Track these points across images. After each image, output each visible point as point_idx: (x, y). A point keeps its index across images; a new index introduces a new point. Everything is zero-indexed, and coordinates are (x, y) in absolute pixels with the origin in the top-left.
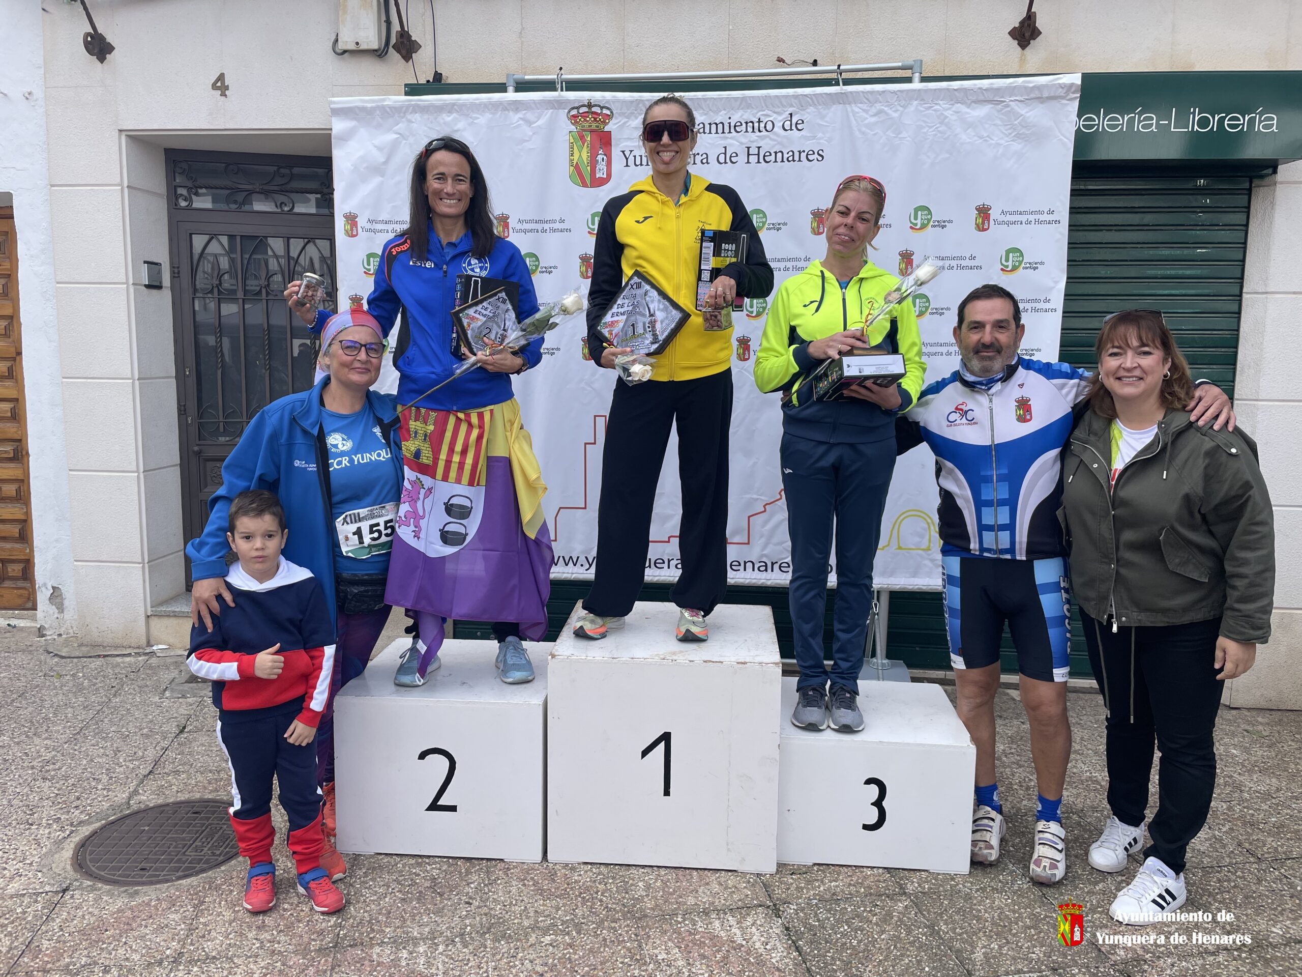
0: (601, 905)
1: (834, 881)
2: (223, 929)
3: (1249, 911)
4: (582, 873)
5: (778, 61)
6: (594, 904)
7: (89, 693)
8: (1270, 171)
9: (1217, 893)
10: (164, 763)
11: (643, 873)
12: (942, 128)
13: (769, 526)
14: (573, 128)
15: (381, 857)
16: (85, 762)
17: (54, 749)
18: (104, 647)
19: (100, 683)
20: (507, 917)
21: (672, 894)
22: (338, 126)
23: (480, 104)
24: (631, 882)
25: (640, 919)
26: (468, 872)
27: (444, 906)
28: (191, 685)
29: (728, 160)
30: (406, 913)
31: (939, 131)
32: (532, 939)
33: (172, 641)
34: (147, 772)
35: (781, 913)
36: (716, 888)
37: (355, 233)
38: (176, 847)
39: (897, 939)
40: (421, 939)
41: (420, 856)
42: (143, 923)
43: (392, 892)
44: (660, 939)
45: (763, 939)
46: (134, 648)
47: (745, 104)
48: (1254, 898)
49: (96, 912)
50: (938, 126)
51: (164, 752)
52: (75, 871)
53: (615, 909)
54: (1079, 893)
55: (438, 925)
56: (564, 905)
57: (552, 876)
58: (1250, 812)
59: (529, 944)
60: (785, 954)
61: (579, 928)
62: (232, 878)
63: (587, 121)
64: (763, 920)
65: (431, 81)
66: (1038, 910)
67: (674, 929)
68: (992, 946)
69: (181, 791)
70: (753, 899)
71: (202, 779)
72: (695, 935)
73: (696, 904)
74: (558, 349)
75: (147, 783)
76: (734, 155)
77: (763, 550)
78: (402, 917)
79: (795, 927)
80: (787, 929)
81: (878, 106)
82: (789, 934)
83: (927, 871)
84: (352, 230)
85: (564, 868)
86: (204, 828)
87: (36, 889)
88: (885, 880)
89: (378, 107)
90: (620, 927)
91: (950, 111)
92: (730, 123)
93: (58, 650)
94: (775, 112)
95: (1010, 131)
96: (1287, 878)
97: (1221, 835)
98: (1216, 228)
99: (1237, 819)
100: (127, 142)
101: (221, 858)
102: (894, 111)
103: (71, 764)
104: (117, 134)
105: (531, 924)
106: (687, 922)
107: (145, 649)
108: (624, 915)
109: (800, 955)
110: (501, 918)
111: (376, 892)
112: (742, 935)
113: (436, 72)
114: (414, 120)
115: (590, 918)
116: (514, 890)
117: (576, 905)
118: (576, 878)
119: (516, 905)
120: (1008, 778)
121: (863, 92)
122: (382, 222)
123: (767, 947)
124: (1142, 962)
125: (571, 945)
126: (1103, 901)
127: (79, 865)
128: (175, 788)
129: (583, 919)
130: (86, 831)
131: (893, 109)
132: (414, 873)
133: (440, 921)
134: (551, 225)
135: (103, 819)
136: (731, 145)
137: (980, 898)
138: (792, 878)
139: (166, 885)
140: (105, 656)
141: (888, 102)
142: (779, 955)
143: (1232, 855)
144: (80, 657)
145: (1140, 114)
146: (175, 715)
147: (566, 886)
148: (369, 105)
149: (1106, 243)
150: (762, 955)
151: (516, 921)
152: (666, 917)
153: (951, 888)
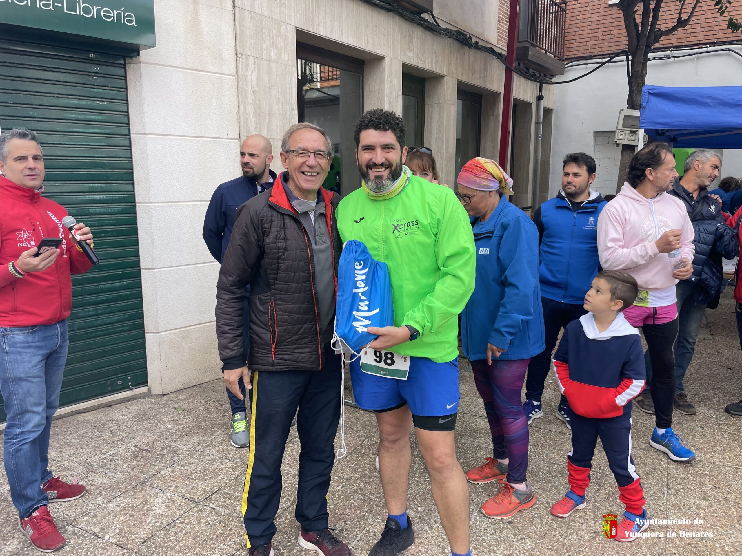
8: (135, 54)
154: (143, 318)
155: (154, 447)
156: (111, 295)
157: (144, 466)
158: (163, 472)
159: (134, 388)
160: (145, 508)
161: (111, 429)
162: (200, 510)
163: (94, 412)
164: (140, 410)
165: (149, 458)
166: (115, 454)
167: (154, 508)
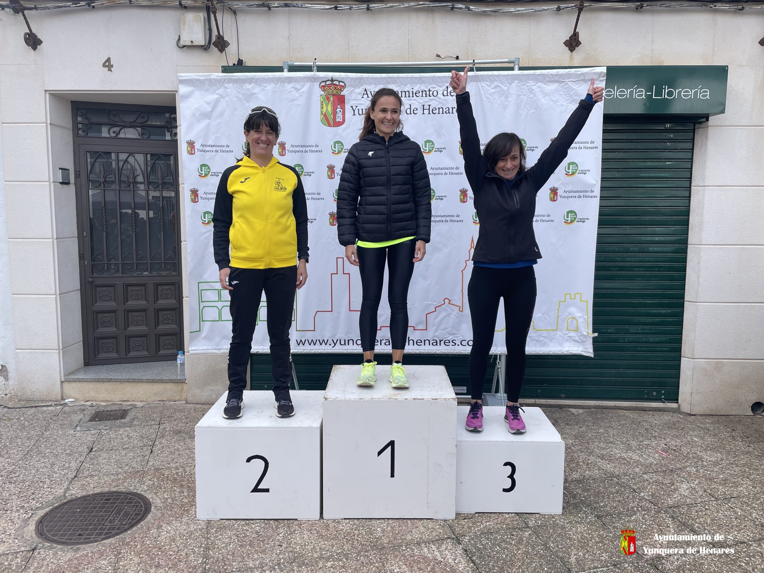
0: (358, 543)
1: (488, 522)
2: (135, 568)
3: (715, 528)
4: (344, 524)
5: (437, 56)
6: (353, 542)
7: (29, 429)
8: (704, 120)
9: (696, 519)
10: (83, 471)
11: (379, 523)
12: (531, 96)
13: (438, 319)
14: (323, 93)
15: (224, 521)
16: (33, 472)
17: (13, 465)
18: (35, 401)
19: (35, 423)
20: (304, 552)
21: (397, 534)
22: (183, 90)
23: (268, 79)
24: (373, 528)
25: (381, 549)
26: (277, 528)
27: (266, 548)
28: (92, 423)
29: (412, 112)
30: (244, 554)
31: (530, 98)
32: (321, 565)
33: (77, 396)
34: (73, 476)
35: (461, 542)
36: (422, 529)
37: (193, 152)
38: (98, 521)
39: (527, 553)
40: (255, 568)
41: (247, 520)
42: (86, 567)
43: (233, 542)
44: (394, 561)
45: (453, 557)
46: (54, 401)
47: (421, 81)
48: (716, 520)
49: (55, 562)
50: (529, 94)
51: (82, 464)
52: (38, 537)
53: (366, 545)
54: (623, 522)
55: (264, 559)
56: (336, 544)
57: (327, 527)
58: (709, 472)
59: (319, 567)
60: (466, 565)
61: (346, 556)
62: (135, 538)
63: (331, 89)
64: (451, 546)
65: (236, 64)
66: (602, 533)
67: (401, 554)
68: (579, 554)
69: (96, 487)
70: (444, 535)
71: (108, 479)
72: (414, 557)
73: (412, 539)
74: (315, 219)
75: (74, 483)
76: (415, 109)
77: (435, 333)
78: (242, 556)
79: (470, 549)
80: (466, 551)
81: (496, 83)
82: (467, 554)
83: (538, 513)
84: (191, 150)
85: (333, 522)
86: (113, 509)
87: (15, 550)
88: (516, 520)
89: (207, 79)
90: (370, 554)
91: (536, 87)
92: (413, 92)
93: (6, 404)
94: (438, 86)
95: (568, 98)
96: (732, 508)
97: (694, 486)
98: (677, 151)
99: (702, 477)
100: (49, 97)
101: (126, 527)
102: (504, 86)
103: (25, 473)
104: (44, 92)
105: (318, 556)
106: (408, 550)
107: (61, 402)
108: (372, 547)
109: (475, 565)
110: (300, 553)
111: (224, 542)
112: (441, 555)
113: (239, 59)
114: (228, 87)
115: (353, 551)
116: (306, 536)
117: (343, 543)
118: (341, 528)
119: (308, 545)
120: (576, 459)
121: (487, 75)
122: (209, 146)
123: (456, 561)
124: (661, 559)
125: (343, 567)
126: (636, 526)
127: (40, 534)
128: (92, 486)
129: (348, 551)
130: (41, 513)
131: (505, 85)
132: (245, 530)
133: (264, 557)
134: (311, 148)
135: (51, 506)
136: (414, 104)
137: (569, 527)
138: (464, 521)
139: (95, 544)
140: (36, 407)
141: (501, 81)
142: (463, 565)
143: (702, 497)
144: (21, 408)
145: (636, 89)
146: (85, 441)
147: (336, 532)
148: (202, 78)
149: (618, 159)
150: (453, 566)
151: (309, 555)
152: (396, 548)
153: (553, 522)
154: (681, 343)
155: (681, 450)
156: (657, 319)
157: (673, 460)
158: (688, 469)
159: (666, 402)
160: (673, 487)
161: (646, 427)
162: (719, 504)
163: (632, 412)
164: (670, 420)
165: (676, 456)
166: (649, 444)
167: (680, 490)
